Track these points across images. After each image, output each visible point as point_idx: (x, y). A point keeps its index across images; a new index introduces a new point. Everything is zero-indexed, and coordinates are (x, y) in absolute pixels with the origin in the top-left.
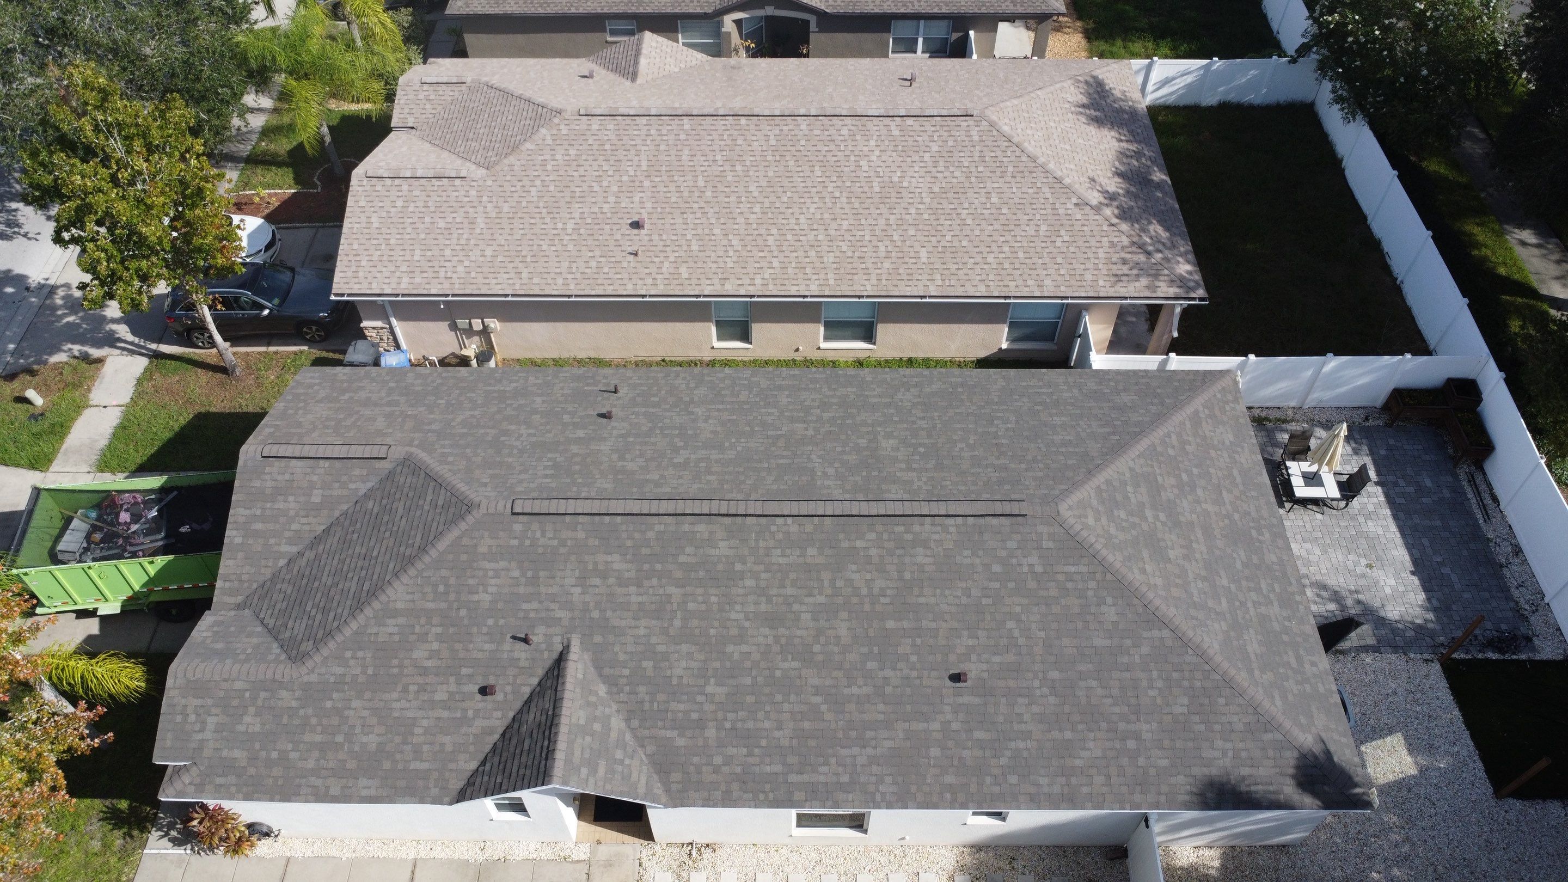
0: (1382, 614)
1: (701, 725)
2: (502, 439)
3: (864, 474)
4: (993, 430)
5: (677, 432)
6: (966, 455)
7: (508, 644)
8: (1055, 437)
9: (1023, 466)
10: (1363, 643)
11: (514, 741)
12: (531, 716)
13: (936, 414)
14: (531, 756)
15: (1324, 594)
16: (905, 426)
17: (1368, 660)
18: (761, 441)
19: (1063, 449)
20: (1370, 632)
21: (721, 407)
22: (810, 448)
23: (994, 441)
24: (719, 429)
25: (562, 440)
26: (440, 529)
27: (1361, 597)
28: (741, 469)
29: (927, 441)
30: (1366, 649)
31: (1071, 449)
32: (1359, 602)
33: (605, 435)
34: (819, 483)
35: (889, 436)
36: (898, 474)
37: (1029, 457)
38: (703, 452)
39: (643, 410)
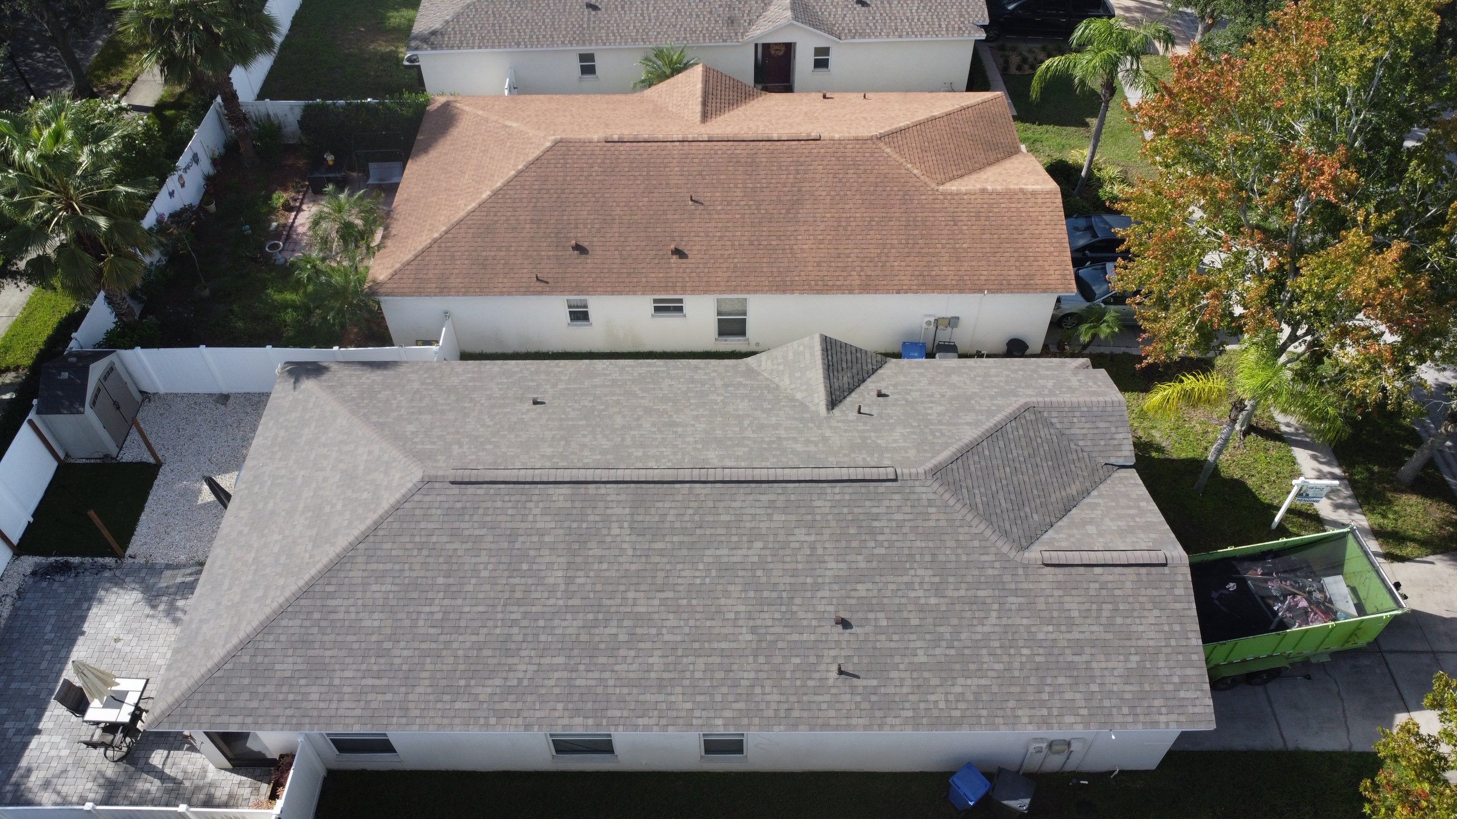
0: (140, 596)
1: (726, 386)
2: (937, 579)
3: (584, 525)
4: (446, 602)
5: (766, 594)
6: (484, 558)
7: (874, 412)
8: (389, 588)
9: (434, 539)
10: (176, 572)
11: (854, 371)
12: (845, 379)
13: (498, 631)
14: (839, 357)
15: (179, 614)
16: (534, 609)
17: (183, 557)
18: (680, 581)
19: (389, 566)
20: (162, 580)
21: (723, 645)
22: (633, 567)
23: (451, 581)
24: (723, 601)
25: (877, 579)
26: (954, 466)
27: (148, 610)
28: (698, 531)
29: (517, 580)
30: (178, 567)
31: (381, 566)
32: (154, 607)
33: (836, 587)
34: (627, 511)
35: (552, 590)
36: (553, 525)
37: (425, 552)
38: (734, 559)
39: (805, 637)
